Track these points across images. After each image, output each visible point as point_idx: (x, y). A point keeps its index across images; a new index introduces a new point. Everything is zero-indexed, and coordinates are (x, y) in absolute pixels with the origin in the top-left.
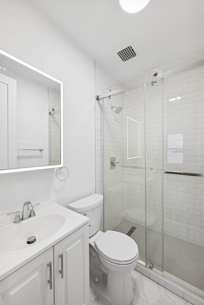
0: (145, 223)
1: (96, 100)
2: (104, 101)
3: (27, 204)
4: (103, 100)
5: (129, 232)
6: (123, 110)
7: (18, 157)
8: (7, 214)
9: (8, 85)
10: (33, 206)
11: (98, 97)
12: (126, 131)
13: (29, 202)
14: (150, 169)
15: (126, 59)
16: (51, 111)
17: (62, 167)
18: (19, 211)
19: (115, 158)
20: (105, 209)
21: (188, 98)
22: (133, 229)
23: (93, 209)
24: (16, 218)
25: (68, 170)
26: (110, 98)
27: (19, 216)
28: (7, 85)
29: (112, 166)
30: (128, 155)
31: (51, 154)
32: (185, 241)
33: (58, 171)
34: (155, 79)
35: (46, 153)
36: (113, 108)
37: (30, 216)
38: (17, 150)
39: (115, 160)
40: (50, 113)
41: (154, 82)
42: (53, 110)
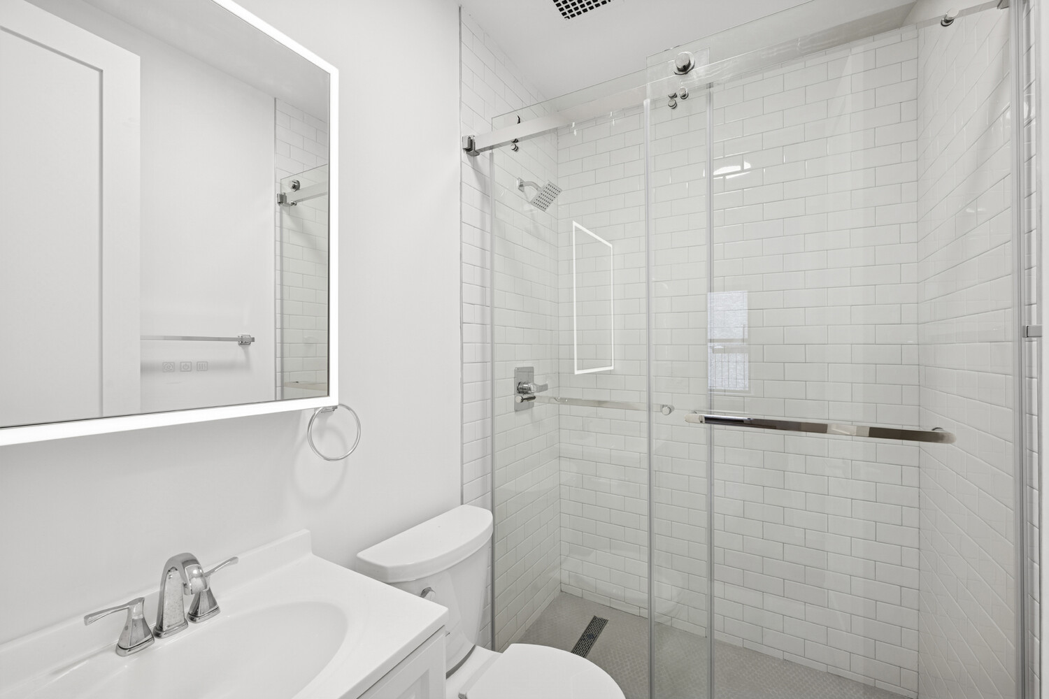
0: (646, 606)
1: (464, 154)
2: (495, 156)
3: (180, 567)
4: (492, 155)
5: (581, 639)
6: (560, 199)
7: (146, 369)
8: (86, 617)
9: (101, 71)
10: (205, 570)
11: (471, 142)
12: (571, 273)
13: (188, 558)
14: (666, 410)
15: (575, 12)
16: (288, 190)
17: (335, 408)
18: (142, 600)
19: (530, 371)
20: (496, 558)
21: (783, 164)
22: (597, 625)
23: (456, 568)
24: (126, 628)
25: (357, 417)
26: (516, 149)
27: (144, 620)
28: (97, 73)
29: (523, 400)
30: (576, 361)
31: (286, 354)
32: (774, 658)
33: (316, 421)
34: (682, 84)
35: (264, 355)
36: (526, 188)
37: (194, 616)
38: (143, 338)
39: (531, 380)
40: (282, 199)
41: (680, 94)
42: (294, 187)
